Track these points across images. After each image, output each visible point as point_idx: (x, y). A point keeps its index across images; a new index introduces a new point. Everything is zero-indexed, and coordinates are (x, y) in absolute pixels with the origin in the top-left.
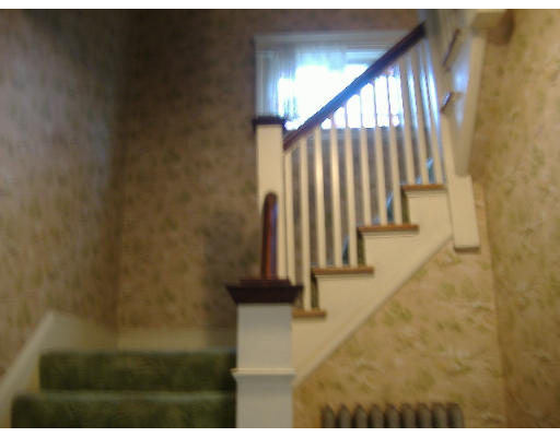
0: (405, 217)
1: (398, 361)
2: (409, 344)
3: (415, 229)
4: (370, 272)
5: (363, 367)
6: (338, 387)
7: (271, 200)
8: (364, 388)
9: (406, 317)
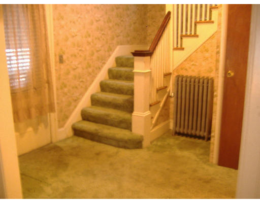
0: (210, 18)
1: (204, 64)
2: (207, 59)
3: (213, 22)
4: (197, 36)
5: (193, 65)
6: (186, 70)
7: (169, 13)
8: (193, 71)
9: (207, 51)
